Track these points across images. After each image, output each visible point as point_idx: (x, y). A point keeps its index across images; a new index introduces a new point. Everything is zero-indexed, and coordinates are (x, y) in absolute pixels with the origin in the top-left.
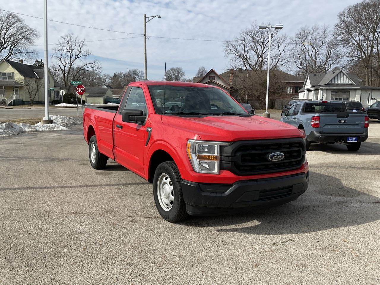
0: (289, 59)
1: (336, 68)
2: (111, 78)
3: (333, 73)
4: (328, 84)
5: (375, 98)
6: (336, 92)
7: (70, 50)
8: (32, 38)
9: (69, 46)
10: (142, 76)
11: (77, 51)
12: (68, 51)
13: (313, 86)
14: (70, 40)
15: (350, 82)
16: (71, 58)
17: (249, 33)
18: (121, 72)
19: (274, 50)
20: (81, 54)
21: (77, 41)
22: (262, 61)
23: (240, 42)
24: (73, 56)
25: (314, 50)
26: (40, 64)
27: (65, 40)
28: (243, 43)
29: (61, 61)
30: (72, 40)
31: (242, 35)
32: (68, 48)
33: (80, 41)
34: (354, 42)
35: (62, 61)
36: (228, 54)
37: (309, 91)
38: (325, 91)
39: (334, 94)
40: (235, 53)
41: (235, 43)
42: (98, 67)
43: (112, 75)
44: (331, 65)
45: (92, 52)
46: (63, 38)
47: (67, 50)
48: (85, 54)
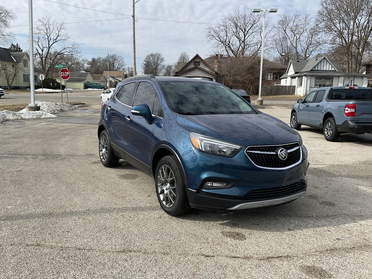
0: (271, 46)
1: (319, 55)
2: (89, 63)
3: (316, 60)
4: (311, 70)
5: (357, 85)
6: (320, 79)
7: (48, 34)
9: (47, 30)
10: (121, 61)
11: (55, 34)
12: (46, 35)
13: (296, 73)
14: (48, 23)
15: (333, 69)
16: (49, 42)
17: (231, 19)
18: (99, 57)
19: (256, 37)
20: (59, 38)
21: (55, 24)
22: (244, 47)
23: (222, 28)
24: (51, 40)
25: (295, 37)
26: (16, 48)
27: (43, 23)
28: (226, 29)
29: (38, 45)
30: (50, 24)
31: (224, 20)
32: (46, 32)
33: (58, 25)
34: (336, 29)
36: (210, 39)
37: (293, 77)
38: (309, 77)
39: (318, 80)
40: (217, 39)
41: (217, 29)
42: (76, 51)
43: (90, 60)
44: (311, 52)
46: (41, 21)
48: (63, 38)
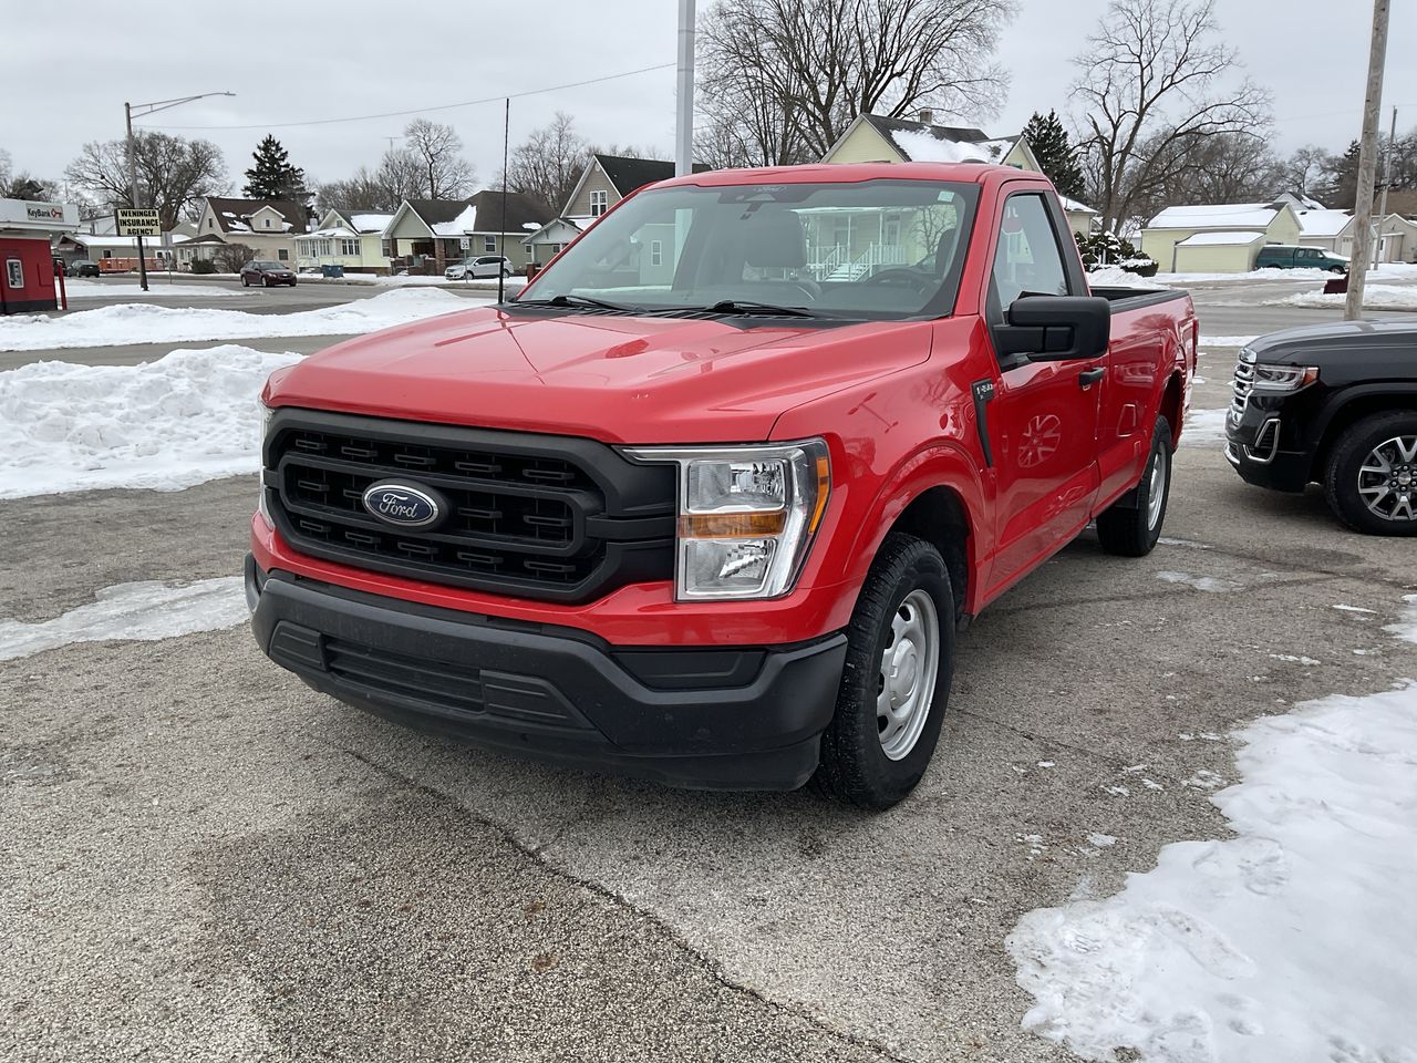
7: (1143, 57)
8: (988, 22)
9: (1141, 41)
12: (1137, 60)
14: (1148, 12)
16: (1143, 88)
20: (1186, 69)
21: (1175, 14)
24: (1152, 78)
27: (1129, 15)
29: (1104, 104)
30: (1155, 14)
32: (1136, 50)
33: (1189, 12)
35: (1107, 105)
42: (1254, 117)
45: (1236, 54)
46: (1122, 9)
47: (1131, 58)
48: (1204, 67)
